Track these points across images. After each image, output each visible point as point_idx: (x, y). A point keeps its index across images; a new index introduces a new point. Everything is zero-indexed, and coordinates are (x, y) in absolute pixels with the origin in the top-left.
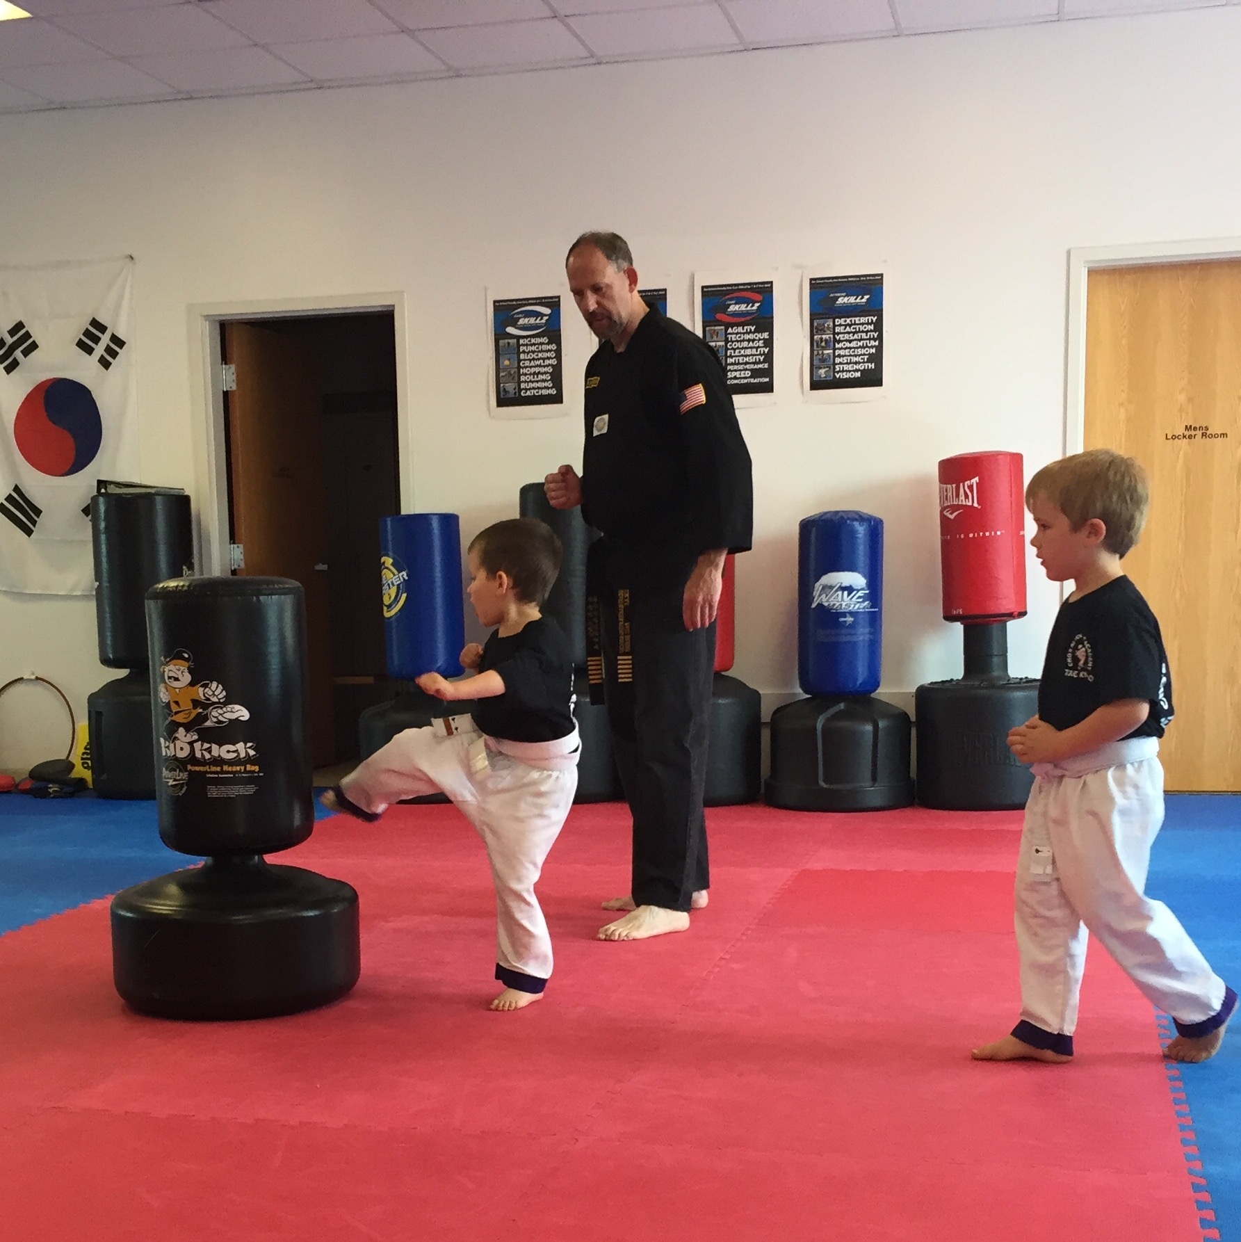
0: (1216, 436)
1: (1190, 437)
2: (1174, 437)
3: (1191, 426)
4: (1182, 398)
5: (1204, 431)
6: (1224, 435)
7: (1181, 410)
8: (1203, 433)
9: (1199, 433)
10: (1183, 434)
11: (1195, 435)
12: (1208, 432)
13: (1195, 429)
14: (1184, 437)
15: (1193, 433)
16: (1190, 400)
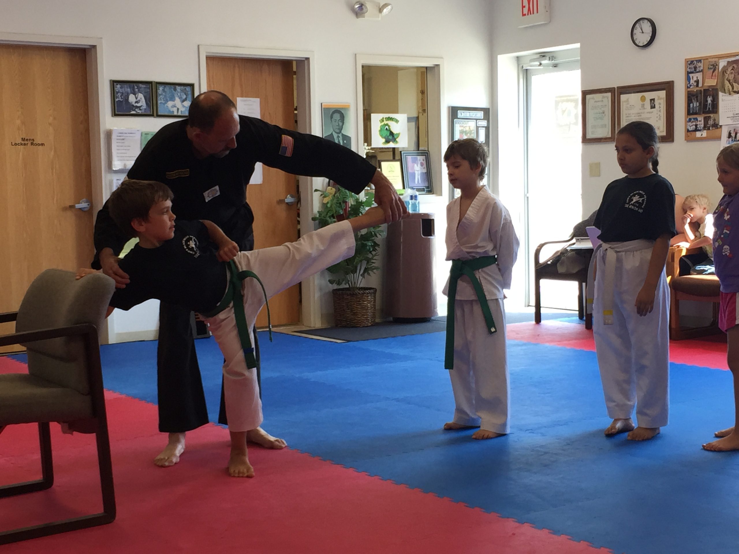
0: (39, 145)
1: (25, 144)
2: (16, 144)
3: (25, 138)
4: (18, 122)
5: (32, 142)
6: (42, 144)
7: (19, 129)
8: (31, 143)
9: (29, 143)
10: (21, 143)
11: (27, 144)
12: (34, 142)
13: (27, 140)
14: (21, 144)
15: (26, 142)
16: (23, 123)
